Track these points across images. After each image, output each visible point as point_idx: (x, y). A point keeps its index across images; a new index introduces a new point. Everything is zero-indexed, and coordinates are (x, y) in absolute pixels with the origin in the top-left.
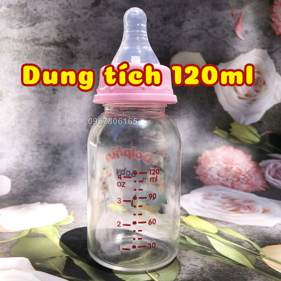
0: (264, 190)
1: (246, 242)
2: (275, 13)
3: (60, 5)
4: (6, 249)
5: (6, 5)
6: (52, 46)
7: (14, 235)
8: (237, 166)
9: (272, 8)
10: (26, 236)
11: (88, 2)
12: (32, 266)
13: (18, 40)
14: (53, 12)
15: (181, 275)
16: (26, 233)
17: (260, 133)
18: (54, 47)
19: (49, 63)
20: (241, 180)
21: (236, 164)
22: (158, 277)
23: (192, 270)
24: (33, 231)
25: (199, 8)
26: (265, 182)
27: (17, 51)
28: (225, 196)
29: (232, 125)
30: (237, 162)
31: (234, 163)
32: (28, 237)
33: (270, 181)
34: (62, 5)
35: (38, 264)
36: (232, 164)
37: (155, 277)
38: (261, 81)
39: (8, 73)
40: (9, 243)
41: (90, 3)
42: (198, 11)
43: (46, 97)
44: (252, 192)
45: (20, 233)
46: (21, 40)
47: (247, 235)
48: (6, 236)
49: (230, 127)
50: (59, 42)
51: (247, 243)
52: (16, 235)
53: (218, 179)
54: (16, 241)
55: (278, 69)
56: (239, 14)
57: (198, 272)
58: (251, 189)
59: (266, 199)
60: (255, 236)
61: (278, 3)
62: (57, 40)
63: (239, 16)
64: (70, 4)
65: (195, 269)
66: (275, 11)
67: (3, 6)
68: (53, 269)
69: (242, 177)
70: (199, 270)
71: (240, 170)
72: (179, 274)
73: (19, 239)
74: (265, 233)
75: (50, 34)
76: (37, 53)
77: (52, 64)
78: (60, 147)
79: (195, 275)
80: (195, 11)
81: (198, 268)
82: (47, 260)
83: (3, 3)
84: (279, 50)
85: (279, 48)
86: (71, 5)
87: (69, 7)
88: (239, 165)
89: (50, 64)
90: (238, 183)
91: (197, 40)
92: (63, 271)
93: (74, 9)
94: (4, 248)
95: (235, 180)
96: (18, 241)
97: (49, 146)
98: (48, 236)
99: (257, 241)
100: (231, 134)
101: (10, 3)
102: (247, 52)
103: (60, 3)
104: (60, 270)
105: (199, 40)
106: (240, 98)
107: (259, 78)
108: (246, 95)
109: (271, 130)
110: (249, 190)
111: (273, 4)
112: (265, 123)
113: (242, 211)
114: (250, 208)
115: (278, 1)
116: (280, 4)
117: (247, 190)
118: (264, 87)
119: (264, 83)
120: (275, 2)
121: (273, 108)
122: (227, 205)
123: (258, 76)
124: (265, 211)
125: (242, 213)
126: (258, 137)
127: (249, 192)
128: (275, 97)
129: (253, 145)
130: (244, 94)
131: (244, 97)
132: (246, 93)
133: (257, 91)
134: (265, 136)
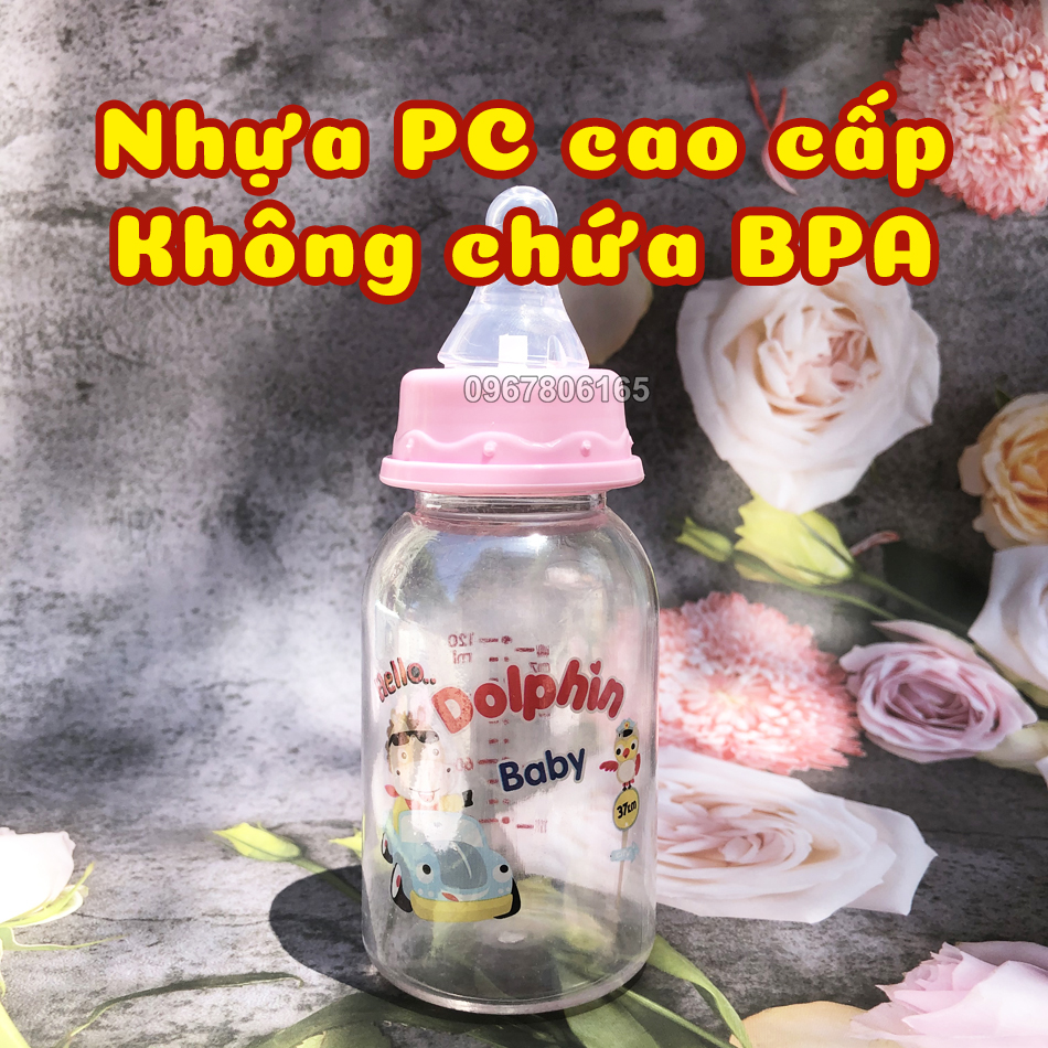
0: (845, 763)
2: (907, 93)
3: (106, 67)
6: (76, 222)
8: (756, 670)
9: (898, 73)
11: (210, 56)
14: (79, 94)
17: (849, 542)
18: (82, 225)
19: (63, 287)
20: (764, 726)
21: (753, 662)
25: (627, 75)
26: (852, 733)
28: (690, 792)
29: (744, 511)
30: (760, 655)
33: (872, 729)
34: (112, 67)
36: (740, 662)
38: (857, 345)
41: (217, 59)
42: (621, 88)
43: (53, 414)
44: (796, 775)
49: (740, 521)
50: (100, 207)
53: (679, 724)
55: (921, 299)
56: (773, 97)
61: (919, 56)
62: (93, 197)
63: (773, 104)
64: (143, 63)
69: (772, 712)
75: (66, 175)
76: (20, 248)
77: (76, 290)
78: (101, 605)
80: (611, 86)
86: (146, 67)
87: (137, 74)
88: (763, 665)
89: (69, 287)
90: (753, 735)
93: (157, 82)
95: (742, 724)
97: (60, 602)
100: (740, 546)
103: (105, 60)
106: (776, 409)
107: (850, 333)
108: (800, 400)
109: (893, 529)
110: (786, 766)
111: (901, 60)
112: (870, 502)
113: (729, 854)
114: (766, 840)
115: (917, 49)
116: (926, 59)
117: (780, 764)
118: (868, 368)
119: (870, 353)
120: (908, 53)
121: (904, 445)
122: (683, 830)
123: (846, 325)
124: (817, 854)
125: (729, 864)
126: (842, 558)
127: (783, 774)
128: (910, 406)
129: (822, 587)
130: (793, 396)
131: (792, 404)
132: (800, 391)
133: (843, 384)
134: (869, 551)
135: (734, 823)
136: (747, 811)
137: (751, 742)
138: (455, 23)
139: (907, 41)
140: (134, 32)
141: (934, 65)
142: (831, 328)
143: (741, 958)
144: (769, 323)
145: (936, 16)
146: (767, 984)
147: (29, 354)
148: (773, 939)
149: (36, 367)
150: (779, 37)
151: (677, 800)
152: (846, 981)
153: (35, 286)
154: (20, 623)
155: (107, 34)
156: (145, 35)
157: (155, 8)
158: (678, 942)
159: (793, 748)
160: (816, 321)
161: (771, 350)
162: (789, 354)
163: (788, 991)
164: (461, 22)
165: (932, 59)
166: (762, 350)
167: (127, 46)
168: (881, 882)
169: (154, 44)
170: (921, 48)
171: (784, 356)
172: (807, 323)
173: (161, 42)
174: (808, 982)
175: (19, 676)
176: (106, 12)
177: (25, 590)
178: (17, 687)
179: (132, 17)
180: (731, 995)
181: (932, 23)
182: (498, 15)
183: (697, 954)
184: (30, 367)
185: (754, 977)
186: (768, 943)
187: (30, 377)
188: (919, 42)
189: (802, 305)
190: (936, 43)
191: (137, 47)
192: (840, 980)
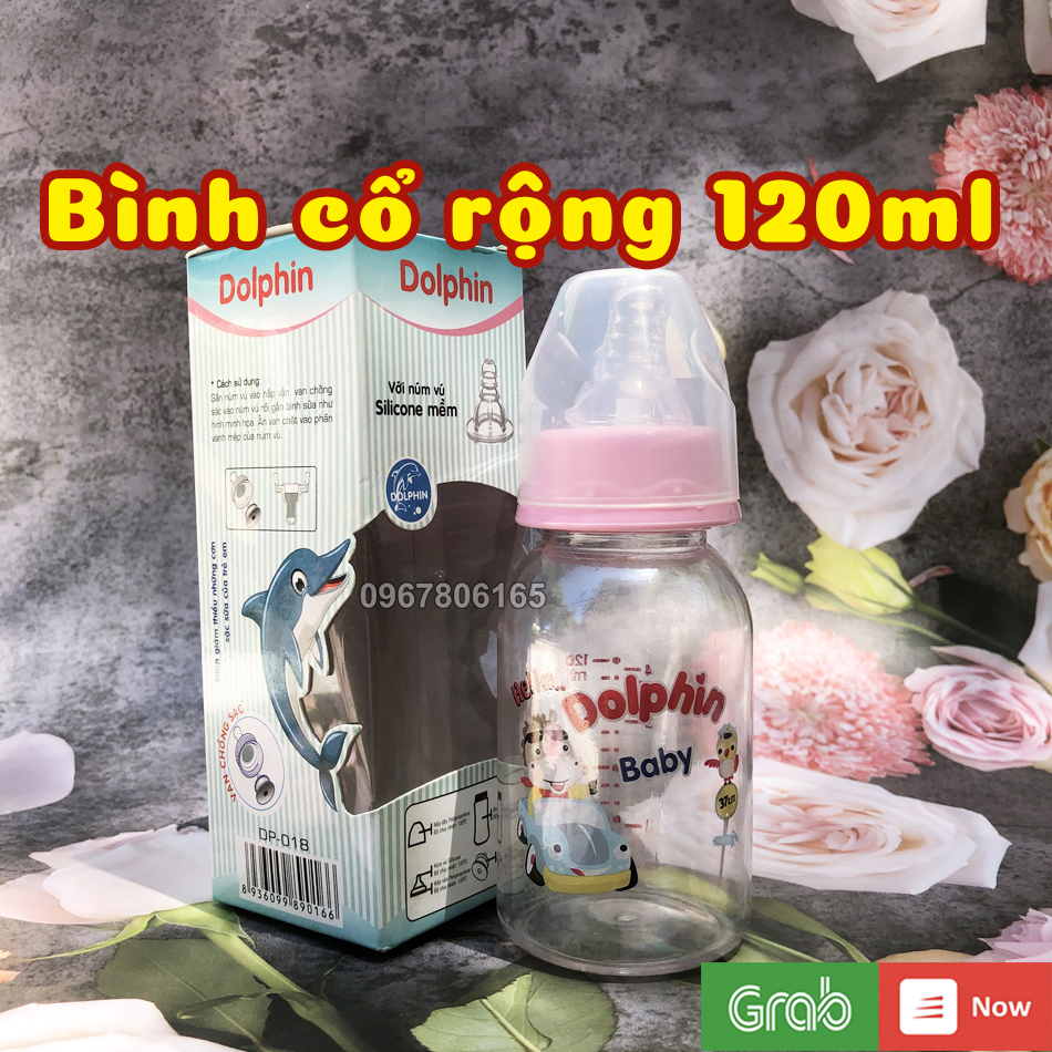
0: (917, 771)
1: (828, 943)
2: (951, 173)
3: (234, 153)
4: (83, 977)
5: (54, 158)
7: (103, 933)
8: (830, 690)
9: (943, 156)
10: (142, 937)
11: (326, 143)
12: (167, 1023)
13: (90, 269)
15: (618, 1039)
16: (139, 927)
17: (907, 576)
20: (841, 740)
21: (827, 683)
22: (549, 1045)
23: (652, 1027)
24: (161, 920)
25: (700, 158)
26: (921, 746)
27: (89, 308)
28: (785, 796)
29: (812, 548)
30: (833, 677)
31: (822, 680)
32: (147, 939)
33: (938, 742)
34: (240, 154)
35: (183, 1017)
36: (814, 683)
37: (537, 1046)
38: (910, 398)
39: (57, 381)
40: (90, 959)
41: (333, 145)
44: (875, 781)
45: (121, 926)
46: (103, 271)
47: (836, 923)
48: (79, 938)
49: (809, 557)
51: (832, 947)
52: (110, 933)
53: (766, 738)
54: (111, 952)
55: (966, 358)
57: (668, 1033)
58: (872, 771)
59: (918, 804)
60: (860, 924)
61: (960, 140)
64: (267, 150)
65: (659, 1023)
66: (949, 168)
67: (42, 160)
68: (232, 1031)
69: (848, 727)
70: (671, 1027)
71: (840, 702)
72: (611, 1037)
73: (118, 944)
74: (895, 915)
76: (156, 314)
79: (658, 1040)
80: (685, 169)
81: (670, 1020)
82: (212, 1006)
83: (44, 150)
84: (966, 294)
85: (967, 289)
86: (270, 153)
87: (261, 159)
88: (836, 686)
90: (833, 748)
91: (693, 264)
92: (261, 1035)
93: (279, 167)
94: (75, 973)
95: (822, 738)
96: (116, 950)
98: (209, 936)
99: (863, 939)
100: (809, 579)
101: (68, 149)
102: (861, 303)
103: (233, 147)
104: (253, 1033)
105: (699, 265)
106: (838, 456)
107: (904, 388)
108: (860, 447)
109: (947, 564)
110: (866, 774)
111: (945, 144)
112: (926, 540)
113: (831, 843)
114: (861, 832)
115: (959, 134)
116: (967, 143)
117: (859, 772)
118: (920, 419)
119: (922, 406)
120: (951, 137)
121: (954, 488)
122: (786, 826)
123: (900, 380)
124: (906, 844)
125: (832, 851)
126: (902, 589)
127: (864, 781)
128: (959, 453)
129: (886, 616)
130: (853, 445)
131: (853, 452)
132: (859, 440)
133: (898, 434)
134: (926, 584)
135: (830, 820)
136: (839, 811)
137: (831, 754)
138: (545, 113)
139: (950, 127)
140: (259, 123)
141: (975, 148)
142: (886, 384)
143: (860, 919)
144: (831, 379)
145: (975, 105)
146: (887, 937)
147: (166, 409)
148: (884, 906)
149: (172, 422)
150: (836, 124)
151: (776, 802)
152: (952, 935)
153: (170, 349)
154: (166, 650)
155: (235, 125)
156: (268, 125)
157: (278, 102)
158: (805, 908)
159: (869, 759)
160: (873, 378)
161: (833, 403)
162: (849, 407)
163: (906, 943)
164: (551, 112)
165: (972, 142)
166: (825, 404)
167: (252, 135)
168: (967, 864)
169: (276, 133)
170: (962, 133)
171: (845, 410)
172: (865, 379)
173: (283, 132)
174: (921, 935)
175: (170, 695)
176: (234, 105)
177: (169, 620)
178: (170, 706)
179: (257, 109)
180: (858, 945)
181: (971, 110)
182: (584, 106)
183: (822, 917)
184: (168, 421)
185: (874, 933)
186: (881, 909)
187: (167, 429)
188: (960, 128)
189: (860, 363)
190: (976, 129)
191: (262, 135)
192: (947, 934)
